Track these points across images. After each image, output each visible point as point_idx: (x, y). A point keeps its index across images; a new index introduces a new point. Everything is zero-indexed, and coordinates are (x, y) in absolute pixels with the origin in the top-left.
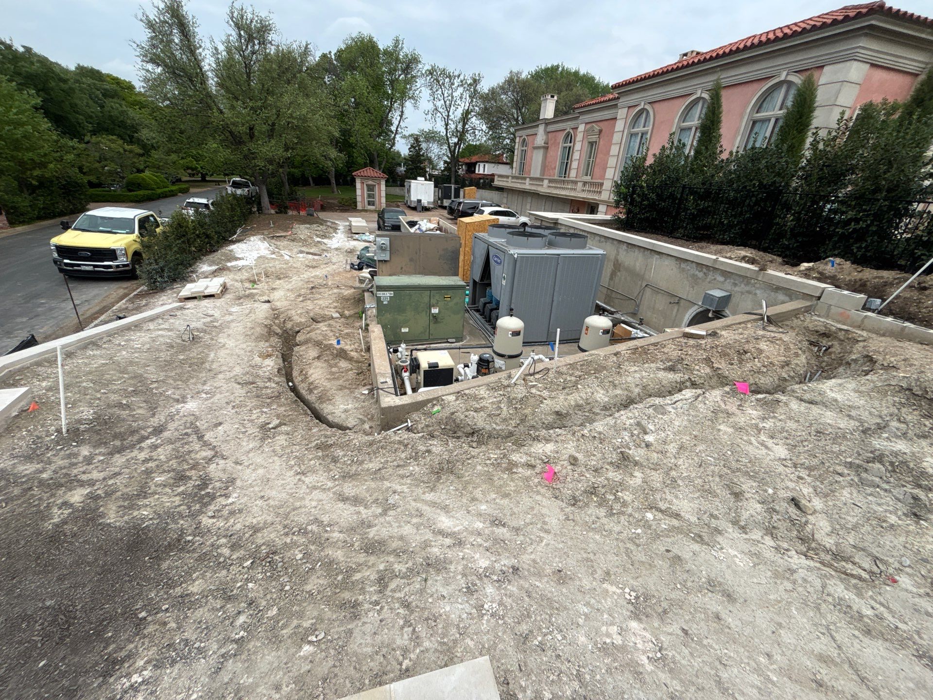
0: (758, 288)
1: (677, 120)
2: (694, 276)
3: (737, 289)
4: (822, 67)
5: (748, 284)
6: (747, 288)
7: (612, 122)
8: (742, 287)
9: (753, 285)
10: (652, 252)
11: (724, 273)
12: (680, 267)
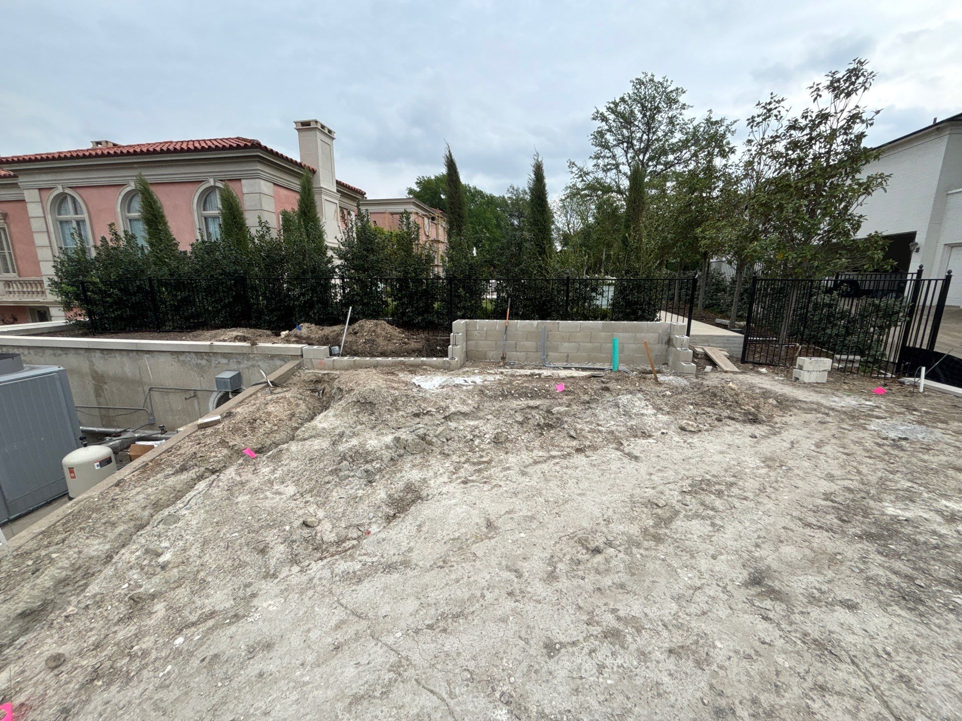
0: (258, 361)
1: (119, 210)
2: (197, 365)
3: (242, 366)
4: (240, 180)
5: (248, 359)
6: (250, 363)
7: (20, 205)
8: (245, 364)
9: (254, 359)
10: (140, 354)
11: (225, 355)
12: (179, 361)
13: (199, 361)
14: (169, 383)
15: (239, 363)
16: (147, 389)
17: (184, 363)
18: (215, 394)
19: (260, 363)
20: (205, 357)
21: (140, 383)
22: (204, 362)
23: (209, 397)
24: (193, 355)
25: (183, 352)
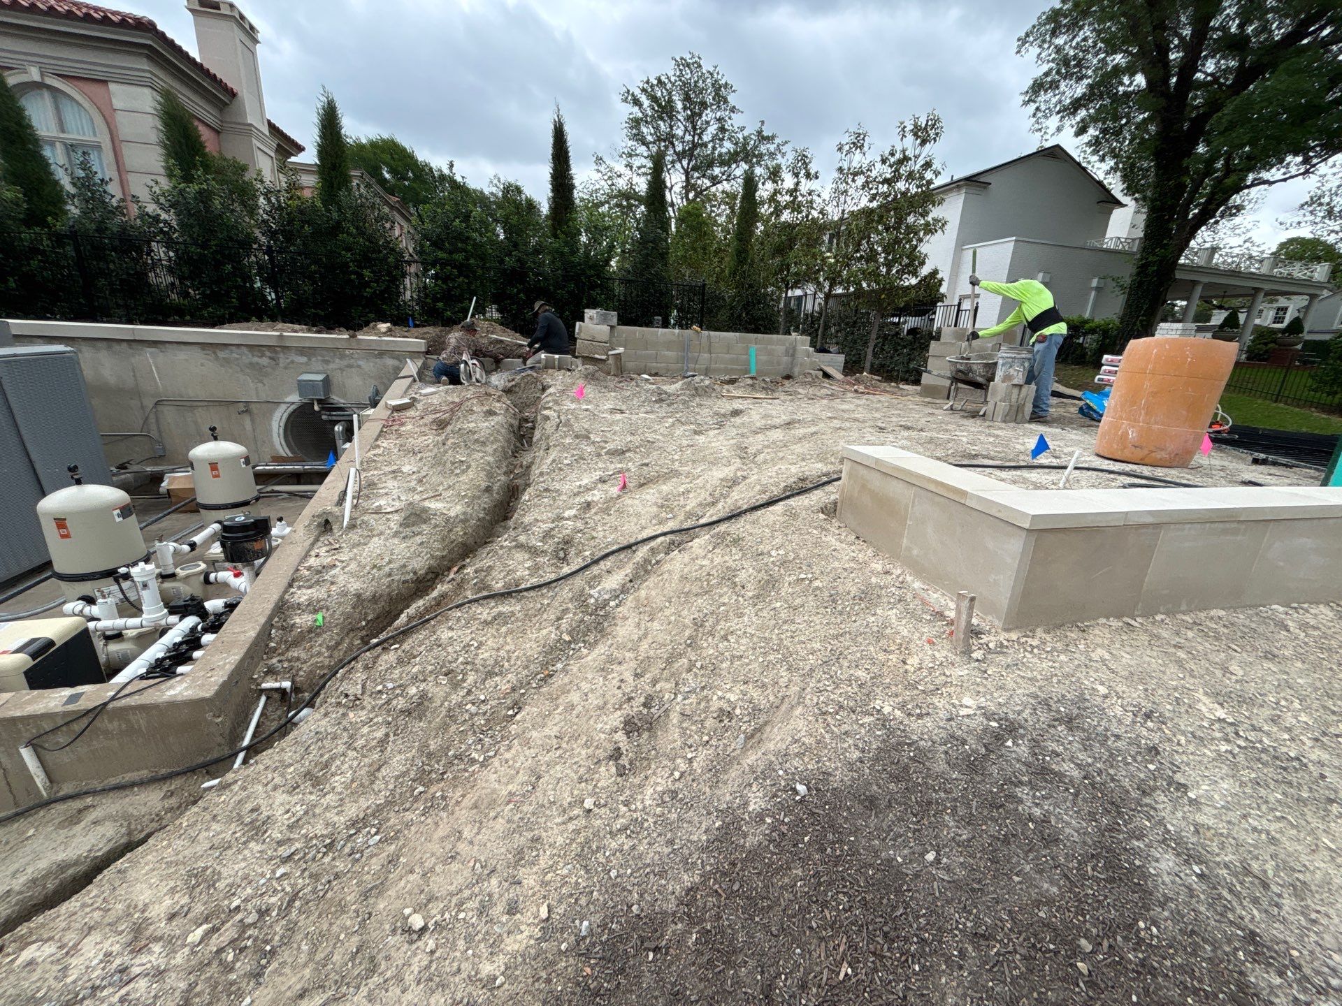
0: (357, 359)
3: (331, 366)
4: (105, 82)
5: (342, 357)
9: (351, 356)
10: (134, 345)
11: (302, 351)
12: (217, 358)
13: (256, 359)
14: (195, 391)
15: (327, 362)
16: (149, 403)
17: (227, 361)
18: (283, 407)
19: (360, 363)
20: (268, 354)
21: (136, 393)
22: (264, 361)
23: (271, 412)
24: (245, 350)
25: (226, 345)
